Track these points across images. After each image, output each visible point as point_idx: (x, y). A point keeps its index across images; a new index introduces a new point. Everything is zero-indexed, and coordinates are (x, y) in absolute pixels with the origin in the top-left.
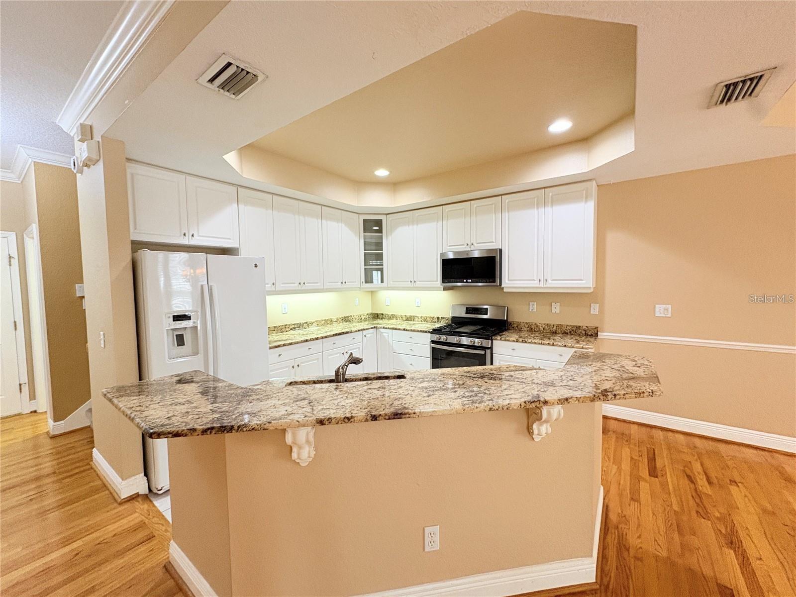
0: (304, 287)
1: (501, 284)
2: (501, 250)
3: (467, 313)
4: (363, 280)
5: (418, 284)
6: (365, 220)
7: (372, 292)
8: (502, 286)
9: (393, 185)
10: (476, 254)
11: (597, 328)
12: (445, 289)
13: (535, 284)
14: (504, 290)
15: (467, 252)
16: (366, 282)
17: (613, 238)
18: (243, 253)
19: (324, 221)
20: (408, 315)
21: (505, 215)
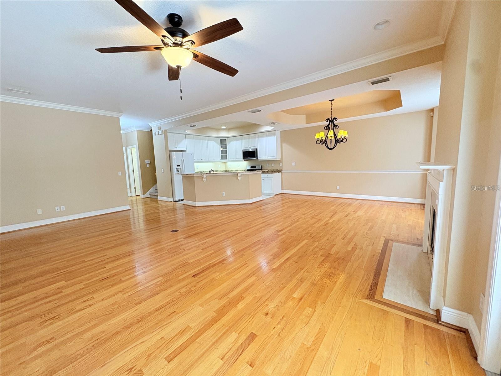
0: (202, 160)
1: (257, 159)
2: (257, 149)
3: (251, 167)
4: (221, 158)
5: (237, 159)
6: (221, 140)
7: (225, 162)
8: (258, 159)
9: (229, 130)
10: (251, 150)
11: (281, 170)
12: (244, 161)
13: (265, 158)
14: (259, 160)
15: (248, 149)
16: (222, 159)
17: (284, 145)
18: (188, 151)
19: (208, 141)
20: (236, 170)
21: (258, 139)
